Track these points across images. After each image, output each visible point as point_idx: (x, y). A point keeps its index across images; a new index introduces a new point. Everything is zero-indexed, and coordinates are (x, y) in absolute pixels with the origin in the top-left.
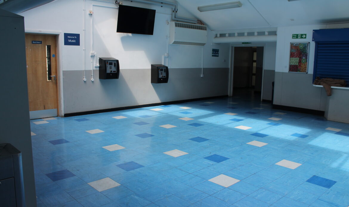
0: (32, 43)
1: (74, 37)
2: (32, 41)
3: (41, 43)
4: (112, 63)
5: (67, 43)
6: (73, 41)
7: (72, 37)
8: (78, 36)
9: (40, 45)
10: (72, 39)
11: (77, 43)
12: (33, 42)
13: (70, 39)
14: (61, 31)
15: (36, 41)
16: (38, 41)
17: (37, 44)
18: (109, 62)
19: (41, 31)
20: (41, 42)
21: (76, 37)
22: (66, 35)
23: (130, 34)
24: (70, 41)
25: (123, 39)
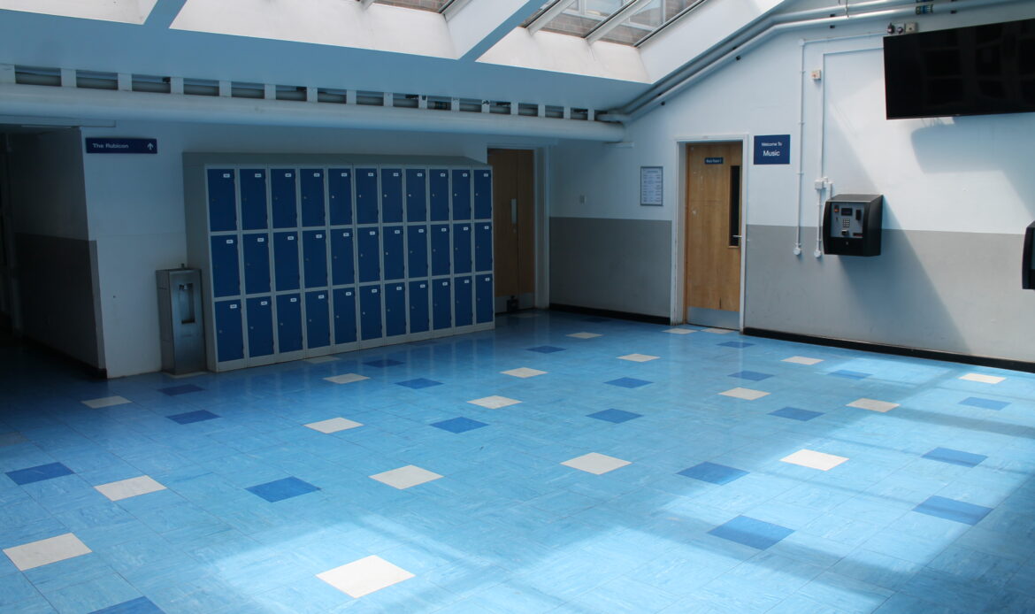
0: (706, 163)
1: (775, 144)
2: (706, 159)
3: (722, 163)
4: (851, 210)
5: (759, 159)
6: (775, 154)
7: (771, 145)
8: (785, 139)
9: (720, 166)
10: (771, 149)
11: (784, 159)
12: (708, 161)
13: (766, 148)
14: (747, 133)
15: (712, 159)
16: (716, 159)
17: (714, 165)
18: (840, 208)
19: (706, 137)
20: (722, 159)
21: (780, 144)
22: (758, 140)
23: (947, 120)
24: (766, 153)
25: (917, 137)
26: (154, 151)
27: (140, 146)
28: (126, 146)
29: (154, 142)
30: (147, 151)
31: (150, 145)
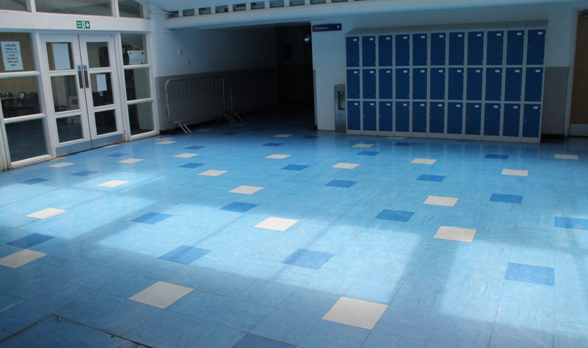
26: (340, 29)
27: (334, 27)
28: (327, 28)
29: (340, 25)
30: (336, 29)
31: (338, 27)
